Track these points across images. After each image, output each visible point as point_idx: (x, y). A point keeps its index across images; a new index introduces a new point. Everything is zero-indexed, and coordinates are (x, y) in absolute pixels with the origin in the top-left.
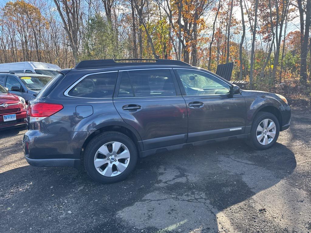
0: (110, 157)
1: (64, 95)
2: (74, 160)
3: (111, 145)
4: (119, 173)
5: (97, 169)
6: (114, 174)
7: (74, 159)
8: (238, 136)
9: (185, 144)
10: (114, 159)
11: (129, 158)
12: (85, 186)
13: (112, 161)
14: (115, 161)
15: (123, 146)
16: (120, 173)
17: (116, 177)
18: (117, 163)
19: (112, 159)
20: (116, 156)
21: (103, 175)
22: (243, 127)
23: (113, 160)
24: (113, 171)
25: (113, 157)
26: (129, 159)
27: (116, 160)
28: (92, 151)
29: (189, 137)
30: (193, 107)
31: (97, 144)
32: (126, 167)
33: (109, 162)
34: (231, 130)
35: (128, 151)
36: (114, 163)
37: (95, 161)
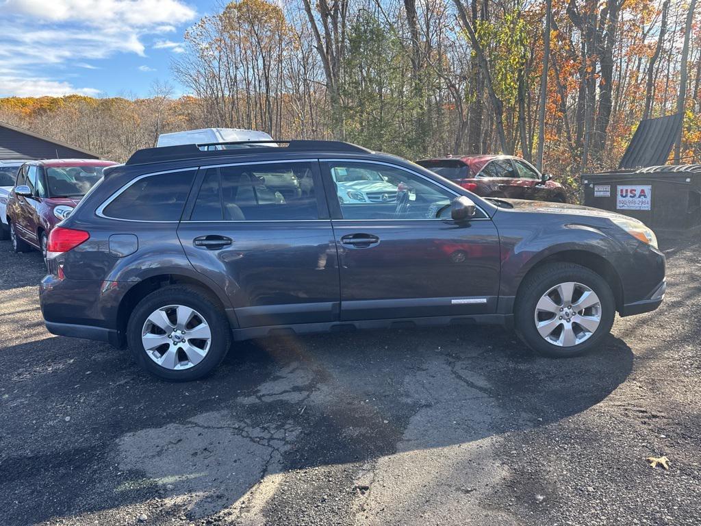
0: (174, 334)
1: (96, 215)
2: (109, 332)
4: (190, 365)
5: (147, 352)
6: (181, 365)
7: (108, 330)
8: (479, 318)
9: (338, 323)
10: (180, 338)
11: (210, 340)
14: (182, 341)
16: (193, 365)
18: (186, 346)
19: (177, 337)
20: (184, 332)
21: (161, 365)
22: (490, 298)
23: (179, 340)
24: (179, 361)
25: (179, 333)
26: (209, 342)
29: (342, 309)
30: (352, 246)
32: (204, 355)
33: (171, 342)
34: (454, 301)
35: (208, 327)
36: (180, 345)
37: (143, 337)
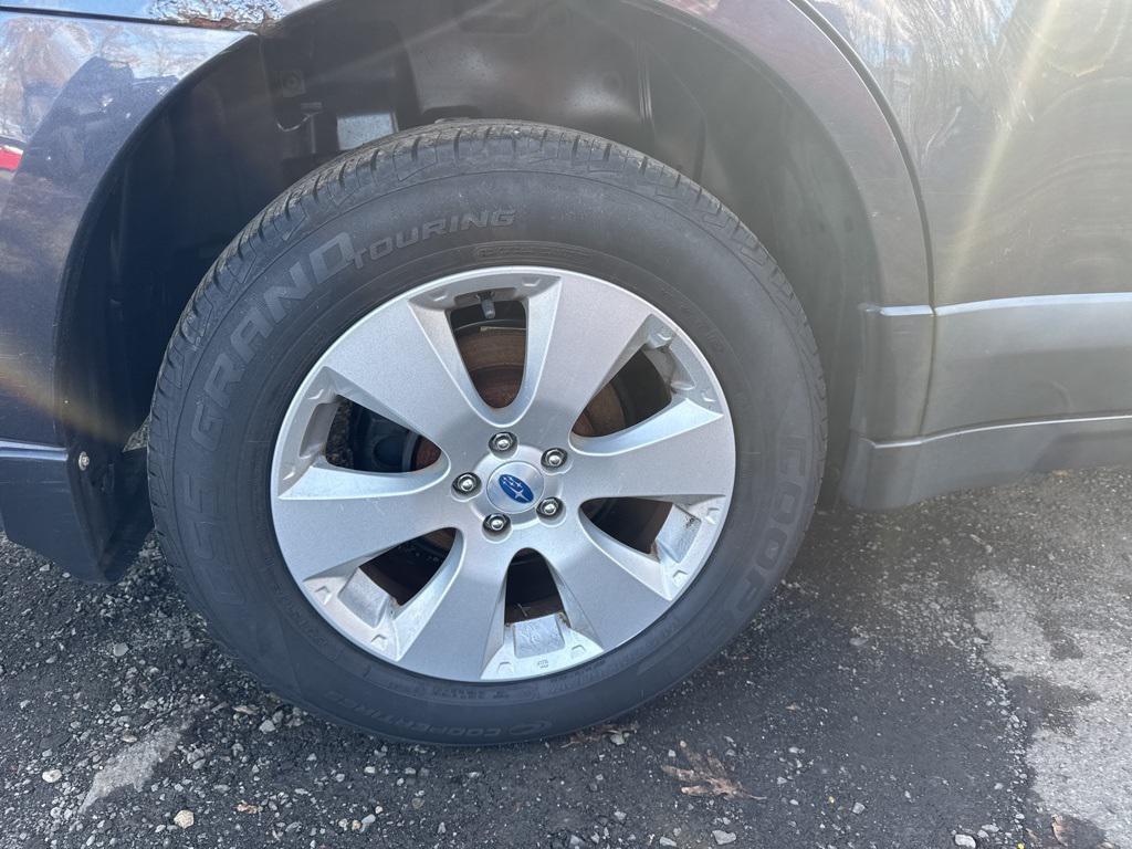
0: (491, 466)
3: (513, 313)
4: (578, 649)
5: (310, 589)
6: (522, 650)
10: (529, 496)
11: (723, 505)
12: (196, 734)
13: (511, 507)
14: (540, 512)
15: (664, 349)
16: (597, 650)
17: (545, 691)
18: (565, 543)
19: (514, 488)
20: (564, 455)
21: (396, 657)
23: (526, 507)
24: (512, 616)
25: (524, 462)
26: (712, 518)
27: (560, 506)
28: (222, 360)
31: (297, 271)
32: (670, 595)
33: (467, 518)
35: (723, 416)
36: (532, 534)
37: (278, 498)
